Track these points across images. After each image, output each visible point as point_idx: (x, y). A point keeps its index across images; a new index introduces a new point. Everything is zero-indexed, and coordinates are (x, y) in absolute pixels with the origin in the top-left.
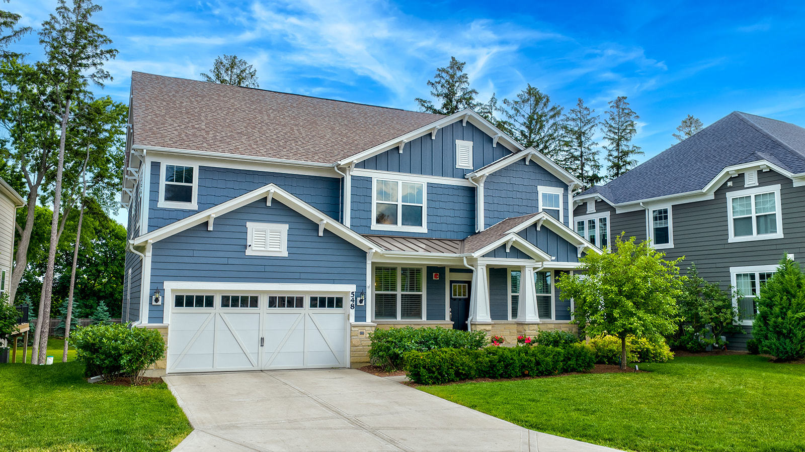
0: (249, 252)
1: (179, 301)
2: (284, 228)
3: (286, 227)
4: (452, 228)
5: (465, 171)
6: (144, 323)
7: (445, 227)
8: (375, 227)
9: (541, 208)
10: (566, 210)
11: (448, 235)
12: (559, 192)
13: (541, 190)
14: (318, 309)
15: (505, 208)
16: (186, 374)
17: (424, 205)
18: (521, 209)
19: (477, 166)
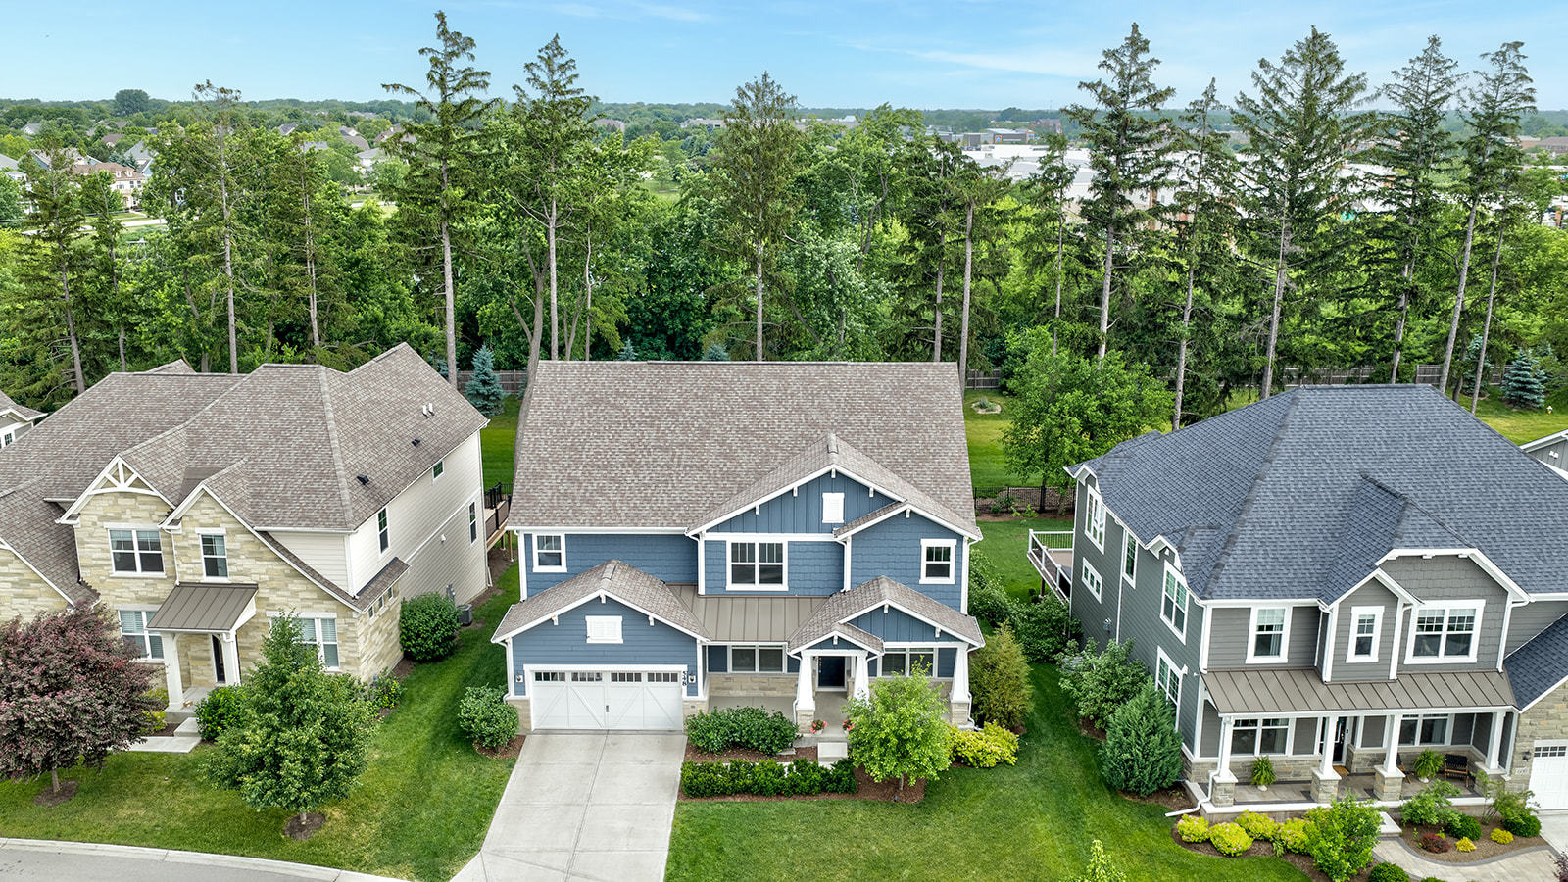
0: (589, 641)
1: (538, 677)
2: (620, 619)
3: (621, 618)
4: (817, 584)
5: (834, 525)
6: (511, 696)
7: (808, 584)
8: (731, 587)
9: (924, 562)
10: (959, 562)
11: (813, 592)
12: (952, 543)
13: (927, 543)
14: (655, 683)
15: (877, 565)
16: (547, 732)
17: (785, 564)
18: (898, 566)
19: (849, 521)
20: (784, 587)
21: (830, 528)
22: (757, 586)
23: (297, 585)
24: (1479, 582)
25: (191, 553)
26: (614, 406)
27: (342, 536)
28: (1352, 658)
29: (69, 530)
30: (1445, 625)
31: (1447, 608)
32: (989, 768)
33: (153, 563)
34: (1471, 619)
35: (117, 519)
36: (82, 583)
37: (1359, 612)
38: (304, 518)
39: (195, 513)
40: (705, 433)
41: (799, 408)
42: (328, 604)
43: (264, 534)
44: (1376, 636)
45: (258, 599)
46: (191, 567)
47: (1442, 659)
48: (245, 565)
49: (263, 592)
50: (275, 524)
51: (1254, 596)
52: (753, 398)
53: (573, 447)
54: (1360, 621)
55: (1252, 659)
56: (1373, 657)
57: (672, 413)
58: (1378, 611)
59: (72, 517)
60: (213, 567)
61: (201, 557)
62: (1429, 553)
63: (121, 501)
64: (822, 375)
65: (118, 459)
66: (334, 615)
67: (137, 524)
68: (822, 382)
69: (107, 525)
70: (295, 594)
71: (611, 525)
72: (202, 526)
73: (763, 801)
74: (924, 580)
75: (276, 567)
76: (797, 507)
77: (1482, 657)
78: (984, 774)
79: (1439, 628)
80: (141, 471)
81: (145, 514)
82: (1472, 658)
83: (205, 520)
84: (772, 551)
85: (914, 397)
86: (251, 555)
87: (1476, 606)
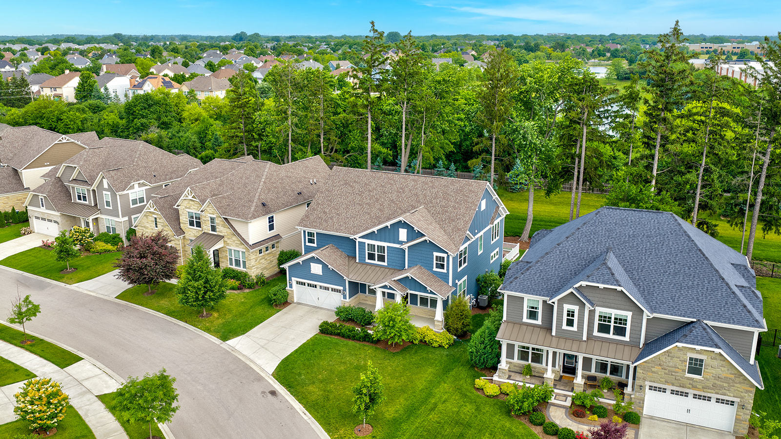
0: (309, 271)
1: (297, 282)
2: (322, 267)
4: (397, 265)
5: (404, 242)
6: (288, 288)
7: (394, 264)
8: (367, 261)
9: (435, 262)
10: (448, 264)
11: (396, 267)
12: (445, 255)
13: (436, 254)
14: (334, 292)
15: (418, 260)
16: (299, 304)
17: (386, 254)
18: (425, 261)
19: (408, 241)
20: (385, 264)
21: (401, 243)
22: (376, 262)
23: (234, 238)
24: (628, 304)
25: (207, 222)
26: (351, 186)
27: (247, 223)
28: (565, 327)
29: (177, 211)
30: (613, 320)
31: (614, 313)
32: (434, 347)
33: (199, 225)
34: (626, 320)
35: (189, 208)
36: (181, 229)
37: (567, 307)
38: (238, 215)
39: (208, 209)
40: (377, 200)
41: (416, 195)
42: (243, 246)
43: (226, 219)
44: (576, 319)
45: (224, 241)
46: (206, 227)
47: (611, 336)
48: (222, 230)
49: (226, 239)
50: (228, 216)
51: (526, 293)
52: (401, 188)
53: (330, 201)
54: (568, 311)
55: (525, 320)
56: (575, 328)
57: (370, 191)
58: (576, 308)
59: (178, 206)
60: (213, 228)
61: (210, 224)
62: (601, 286)
63: (190, 202)
64: (431, 182)
65: (188, 188)
66: (245, 251)
67: (194, 210)
68: (431, 185)
69: (187, 210)
70: (234, 241)
71: (329, 231)
72: (210, 213)
73: (343, 339)
74: (435, 269)
75: (228, 230)
76: (389, 233)
77: (632, 339)
78: (432, 350)
79: (610, 322)
80: (195, 193)
81: (196, 208)
82: (627, 338)
83: (210, 212)
84: (381, 249)
85: (464, 195)
86: (223, 226)
87: (628, 315)
